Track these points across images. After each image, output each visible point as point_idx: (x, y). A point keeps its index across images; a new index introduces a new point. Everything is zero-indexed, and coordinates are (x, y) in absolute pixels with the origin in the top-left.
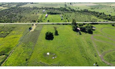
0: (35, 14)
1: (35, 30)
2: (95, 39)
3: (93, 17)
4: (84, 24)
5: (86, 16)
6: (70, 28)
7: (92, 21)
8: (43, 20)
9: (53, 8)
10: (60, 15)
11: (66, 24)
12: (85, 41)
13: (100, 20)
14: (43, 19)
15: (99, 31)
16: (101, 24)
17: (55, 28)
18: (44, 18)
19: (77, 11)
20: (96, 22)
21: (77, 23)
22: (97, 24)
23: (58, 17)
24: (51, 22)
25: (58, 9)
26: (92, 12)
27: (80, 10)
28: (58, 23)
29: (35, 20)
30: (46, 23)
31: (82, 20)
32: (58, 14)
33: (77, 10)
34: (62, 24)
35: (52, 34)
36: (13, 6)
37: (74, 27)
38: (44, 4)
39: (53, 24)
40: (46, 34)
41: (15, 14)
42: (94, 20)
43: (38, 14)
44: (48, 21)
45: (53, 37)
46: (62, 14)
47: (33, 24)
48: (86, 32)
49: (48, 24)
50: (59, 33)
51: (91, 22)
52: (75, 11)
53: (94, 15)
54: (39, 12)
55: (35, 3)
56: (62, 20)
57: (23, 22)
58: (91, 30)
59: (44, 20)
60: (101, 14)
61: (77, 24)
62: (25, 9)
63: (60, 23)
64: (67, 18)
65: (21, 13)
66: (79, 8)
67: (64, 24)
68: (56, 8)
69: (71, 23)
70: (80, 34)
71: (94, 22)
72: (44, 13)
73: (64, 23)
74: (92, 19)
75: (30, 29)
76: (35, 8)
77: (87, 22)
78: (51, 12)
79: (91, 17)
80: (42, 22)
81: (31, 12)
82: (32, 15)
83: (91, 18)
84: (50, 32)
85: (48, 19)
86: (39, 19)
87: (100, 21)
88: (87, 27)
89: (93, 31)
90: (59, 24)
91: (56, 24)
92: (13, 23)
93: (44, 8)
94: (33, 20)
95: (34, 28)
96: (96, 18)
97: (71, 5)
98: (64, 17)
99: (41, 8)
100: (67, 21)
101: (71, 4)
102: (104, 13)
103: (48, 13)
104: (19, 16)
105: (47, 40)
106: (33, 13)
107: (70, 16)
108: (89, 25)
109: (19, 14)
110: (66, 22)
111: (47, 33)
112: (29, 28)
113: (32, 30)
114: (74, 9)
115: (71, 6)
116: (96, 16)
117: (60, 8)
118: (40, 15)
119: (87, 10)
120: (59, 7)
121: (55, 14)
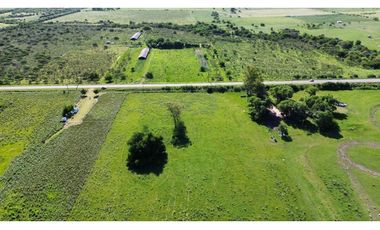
0: (101, 48)
1: (87, 118)
2: (361, 168)
3: (323, 59)
4: (296, 89)
5: (295, 54)
6: (239, 108)
7: (322, 77)
8: (128, 73)
9: (169, 26)
10: (197, 51)
11: (222, 90)
13: (355, 70)
14: (129, 67)
15: (366, 123)
16: (364, 87)
17: (175, 112)
18: (134, 63)
19: (259, 37)
21: (266, 83)
22: (347, 87)
23: (188, 58)
24: (161, 79)
25: (189, 28)
26: (314, 39)
27: (267, 31)
28: (189, 85)
29: (97, 72)
30: (140, 86)
31: (282, 73)
32: (188, 46)
33: (257, 32)
34: (205, 88)
35: (159, 140)
37: (258, 105)
38: (141, 12)
39: (168, 89)
40: (129, 143)
41: (24, 47)
42: (329, 72)
43: (113, 49)
44: (150, 76)
45: (165, 156)
46: (203, 46)
48: (311, 129)
49: (148, 91)
50: (190, 134)
52: (249, 36)
53: (325, 51)
54: (116, 39)
56: (203, 70)
57: (46, 83)
59: (133, 70)
60: (349, 46)
61: (268, 87)
62: (66, 29)
63: (194, 85)
64: (222, 65)
65: (49, 45)
66: (263, 25)
67: (210, 90)
68: (181, 24)
69: (240, 83)
70: (287, 139)
71: (335, 81)
72: (137, 42)
73: (214, 84)
74: (319, 67)
75: (68, 113)
76: (104, 25)
77: (305, 78)
78: (162, 40)
79: (315, 58)
80: (124, 78)
81: (87, 38)
82: (90, 51)
83: (316, 63)
84: (150, 135)
85: (147, 68)
86: (113, 66)
87: (356, 76)
89: (338, 121)
90: (192, 90)
91: (177, 89)
92: (7, 84)
93: (139, 26)
94: (85, 74)
95: (84, 108)
96: (333, 61)
97: (233, 15)
98: (210, 58)
99: (126, 27)
100: (223, 74)
101: (233, 10)
102: (359, 43)
103: (152, 45)
104: (38, 57)
106: (95, 45)
107: (235, 53)
109: (39, 49)
110: (221, 80)
111: (138, 138)
112: (62, 110)
113: (76, 120)
114: (246, 28)
115: (234, 19)
116: (331, 53)
117: (194, 24)
118: (118, 51)
119: (294, 31)
120: (191, 21)
121: (178, 46)
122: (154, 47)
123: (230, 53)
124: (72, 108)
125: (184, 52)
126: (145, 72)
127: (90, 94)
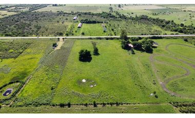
0: (61, 23)
1: (62, 48)
2: (156, 61)
3: (156, 28)
4: (140, 38)
5: (144, 26)
6: (118, 45)
7: (152, 34)
8: (74, 33)
9: (89, 14)
10: (102, 24)
11: (112, 39)
12: (140, 64)
13: (166, 32)
14: (74, 30)
15: (163, 49)
16: (168, 38)
17: (94, 44)
18: (76, 29)
19: (130, 19)
20: (159, 36)
21: (128, 36)
22: (161, 38)
23: (98, 27)
24: (87, 35)
25: (99, 15)
26: (154, 20)
27: (134, 16)
28: (99, 37)
29: (62, 32)
30: (80, 37)
31: (137, 32)
32: (98, 22)
33: (129, 17)
34: (105, 38)
35: (89, 52)
36: (24, 10)
37: (124, 43)
38: (76, 7)
39: (91, 38)
40: (79, 53)
41: (28, 22)
42: (156, 33)
43: (66, 23)
44: (83, 34)
45: (91, 58)
46: (105, 22)
47: (59, 39)
48: (143, 51)
49: (83, 39)
50: (99, 52)
51: (151, 36)
52: (125, 18)
53: (157, 25)
54: (67, 19)
55: (60, 5)
56: (105, 32)
57: (42, 36)
58: (151, 47)
59: (76, 32)
60: (168, 23)
61: (129, 38)
62: (44, 15)
63: (101, 37)
64: (113, 30)
65: (38, 22)
66: (132, 13)
67: (107, 39)
68: (95, 13)
69: (119, 37)
70: (133, 53)
71: (156, 36)
72: (76, 20)
73: (109, 37)
74: (153, 31)
75: (55, 45)
76: (60, 13)
77: (145, 35)
78: (87, 20)
79: (152, 27)
80: (73, 35)
81: (54, 19)
82: (56, 24)
83: (151, 29)
84: (86, 50)
86: (67, 30)
87: (166, 34)
88: (143, 42)
89: (153, 49)
90: (100, 39)
91: (94, 38)
92: (27, 36)
93: (76, 14)
94: (58, 33)
95: (60, 44)
96: (159, 29)
97: (119, 9)
98: (108, 27)
99: (70, 14)
100: (113, 33)
101: (119, 6)
102: (173, 21)
103: (83, 22)
104: (36, 27)
105: (82, 62)
106: (58, 22)
107: (118, 25)
108: (148, 40)
109: (34, 23)
110: (112, 35)
111: (82, 51)
112: (52, 45)
113: (58, 48)
114: (125, 15)
116: (159, 26)
117: (101, 13)
118: (69, 25)
119: (146, 16)
120: (100, 11)
121: (94, 22)
122: (84, 23)
123: (116, 25)
124: (56, 44)
125: (97, 24)
126: (81, 32)
127: (61, 40)
